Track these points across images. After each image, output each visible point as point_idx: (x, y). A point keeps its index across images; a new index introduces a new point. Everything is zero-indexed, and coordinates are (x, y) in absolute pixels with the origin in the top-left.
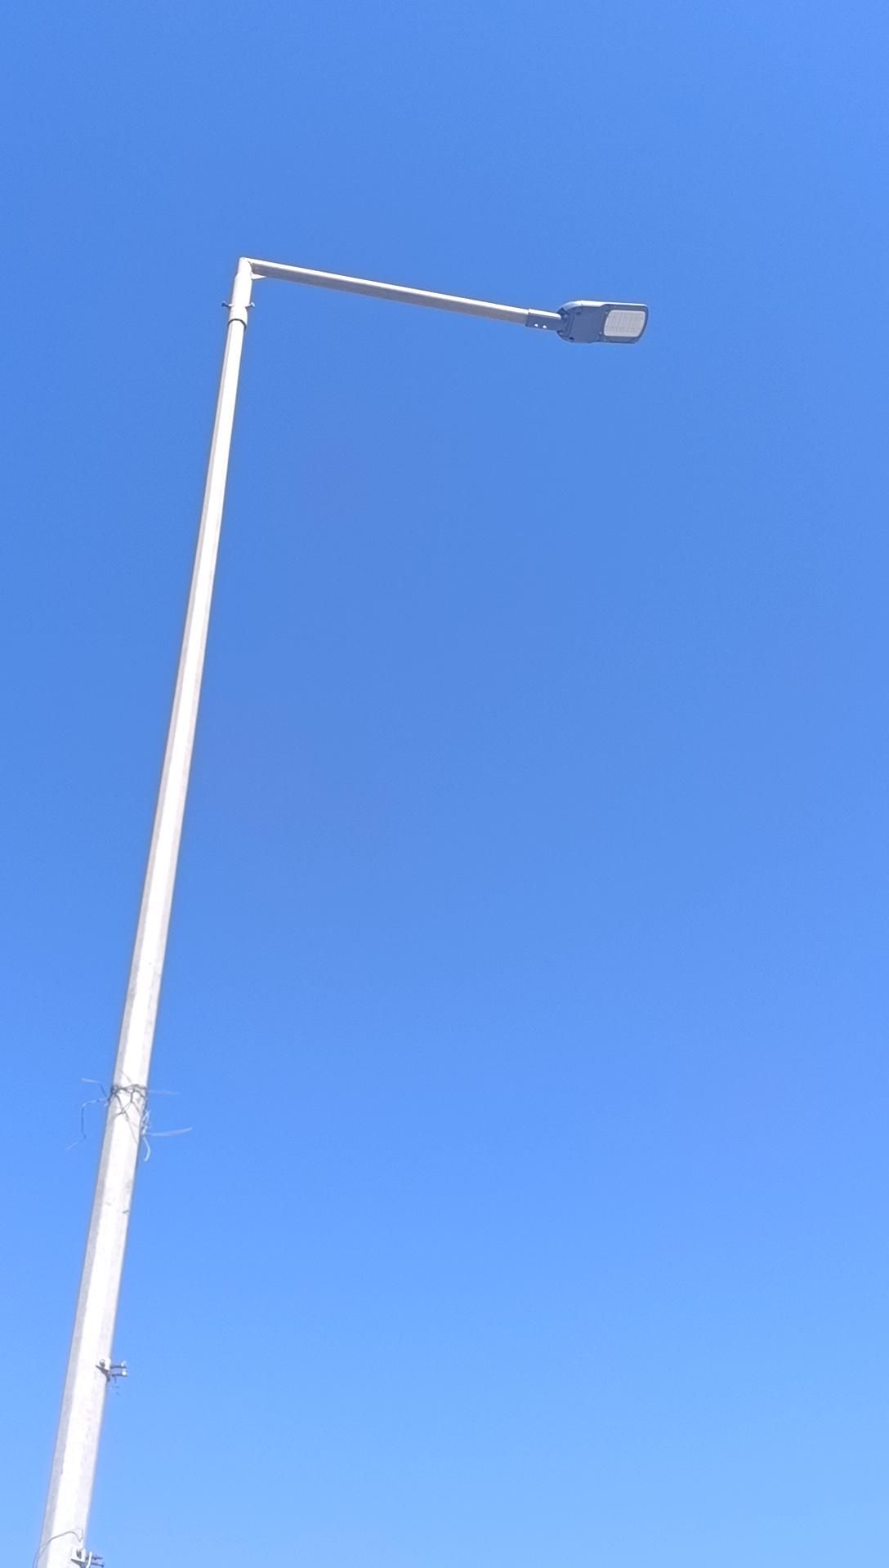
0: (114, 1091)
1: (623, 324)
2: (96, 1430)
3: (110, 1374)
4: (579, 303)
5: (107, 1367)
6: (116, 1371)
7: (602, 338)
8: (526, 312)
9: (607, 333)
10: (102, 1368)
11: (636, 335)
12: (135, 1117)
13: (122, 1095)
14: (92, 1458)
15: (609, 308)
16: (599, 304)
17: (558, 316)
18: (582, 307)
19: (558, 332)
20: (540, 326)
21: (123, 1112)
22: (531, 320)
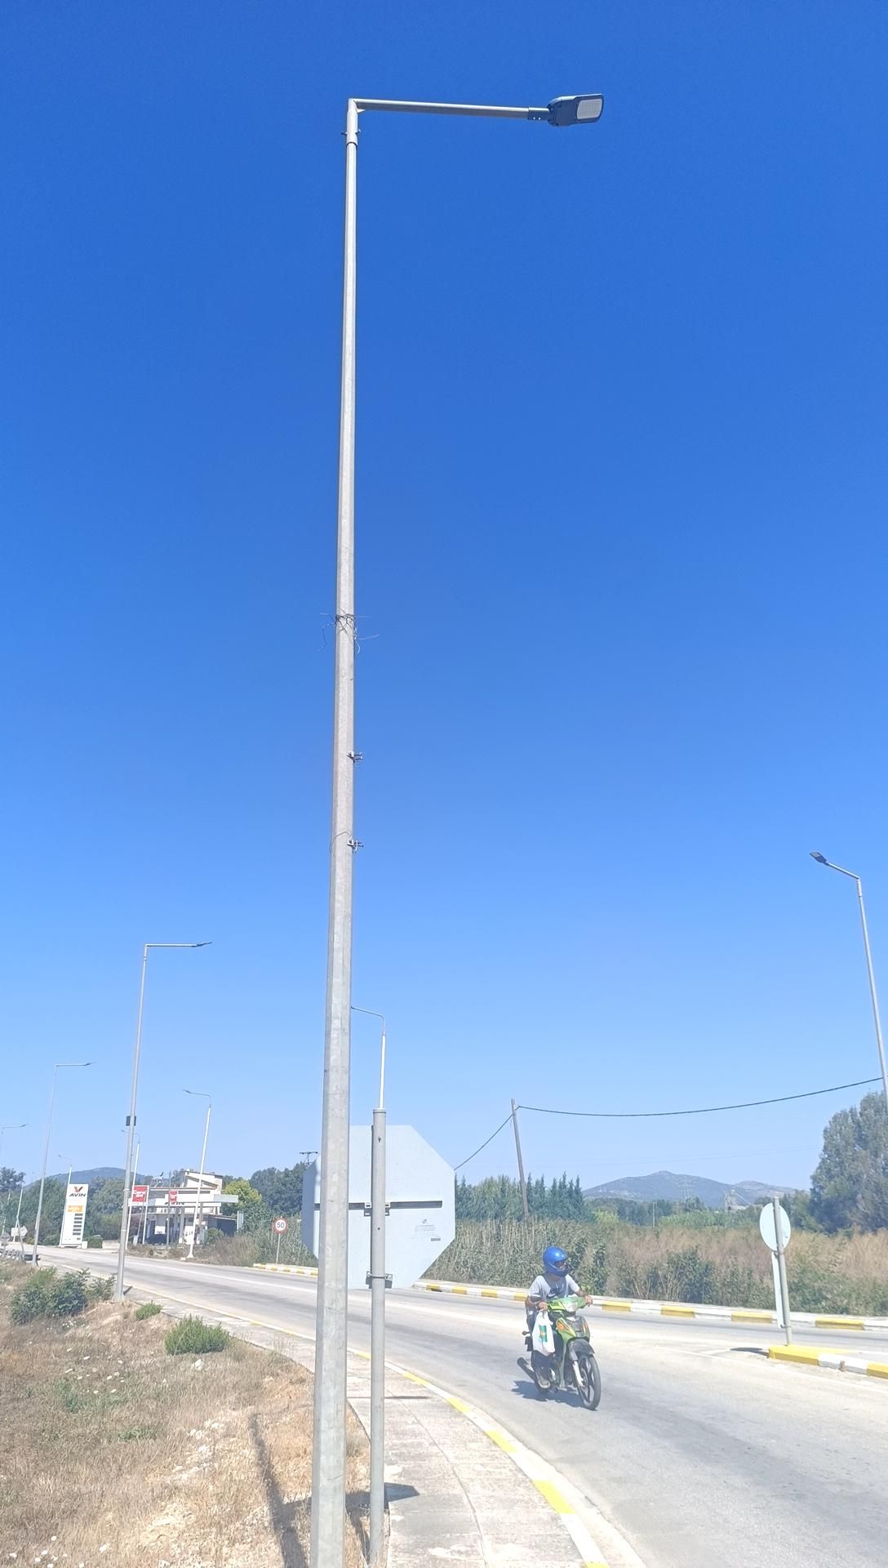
0: (337, 618)
1: (589, 109)
2: (351, 786)
3: (354, 759)
4: (560, 99)
5: (353, 756)
6: (356, 757)
7: (576, 121)
8: (526, 110)
9: (579, 117)
10: (350, 756)
11: (597, 116)
12: (350, 631)
13: (341, 620)
14: (351, 798)
15: (578, 100)
16: (573, 97)
17: (547, 110)
18: (562, 102)
19: (549, 121)
20: (537, 119)
21: (344, 629)
22: (531, 115)
